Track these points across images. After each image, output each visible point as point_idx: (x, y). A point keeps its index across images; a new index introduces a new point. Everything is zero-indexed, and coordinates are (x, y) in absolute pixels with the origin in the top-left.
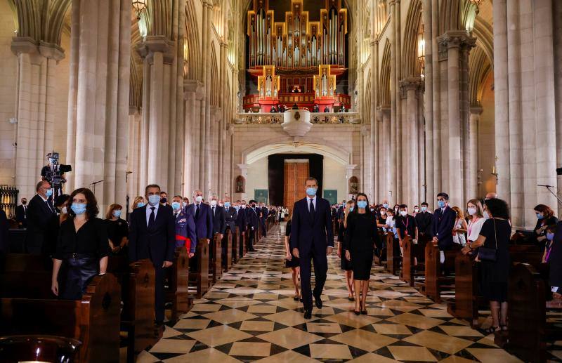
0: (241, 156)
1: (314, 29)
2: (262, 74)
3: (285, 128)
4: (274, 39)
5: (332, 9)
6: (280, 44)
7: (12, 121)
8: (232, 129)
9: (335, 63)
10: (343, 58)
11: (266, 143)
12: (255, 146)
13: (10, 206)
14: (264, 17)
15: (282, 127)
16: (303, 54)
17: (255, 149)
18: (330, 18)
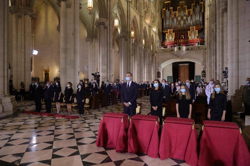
0: (159, 64)
1: (189, 12)
2: (167, 33)
3: (175, 53)
4: (173, 19)
5: (197, 3)
6: (175, 20)
7: (87, 60)
8: (156, 55)
9: (198, 25)
10: (202, 23)
11: (169, 59)
12: (164, 61)
13: (87, 83)
14: (169, 10)
15: (174, 53)
16: (185, 23)
17: (164, 62)
18: (196, 7)
